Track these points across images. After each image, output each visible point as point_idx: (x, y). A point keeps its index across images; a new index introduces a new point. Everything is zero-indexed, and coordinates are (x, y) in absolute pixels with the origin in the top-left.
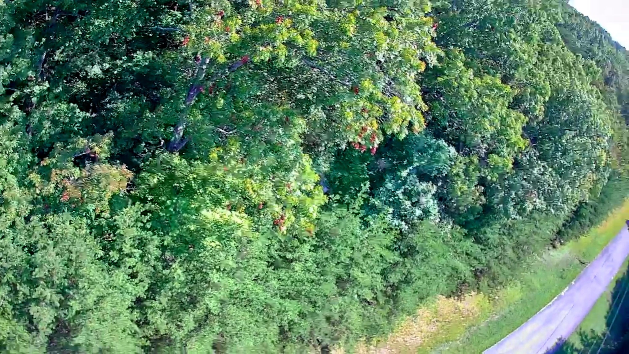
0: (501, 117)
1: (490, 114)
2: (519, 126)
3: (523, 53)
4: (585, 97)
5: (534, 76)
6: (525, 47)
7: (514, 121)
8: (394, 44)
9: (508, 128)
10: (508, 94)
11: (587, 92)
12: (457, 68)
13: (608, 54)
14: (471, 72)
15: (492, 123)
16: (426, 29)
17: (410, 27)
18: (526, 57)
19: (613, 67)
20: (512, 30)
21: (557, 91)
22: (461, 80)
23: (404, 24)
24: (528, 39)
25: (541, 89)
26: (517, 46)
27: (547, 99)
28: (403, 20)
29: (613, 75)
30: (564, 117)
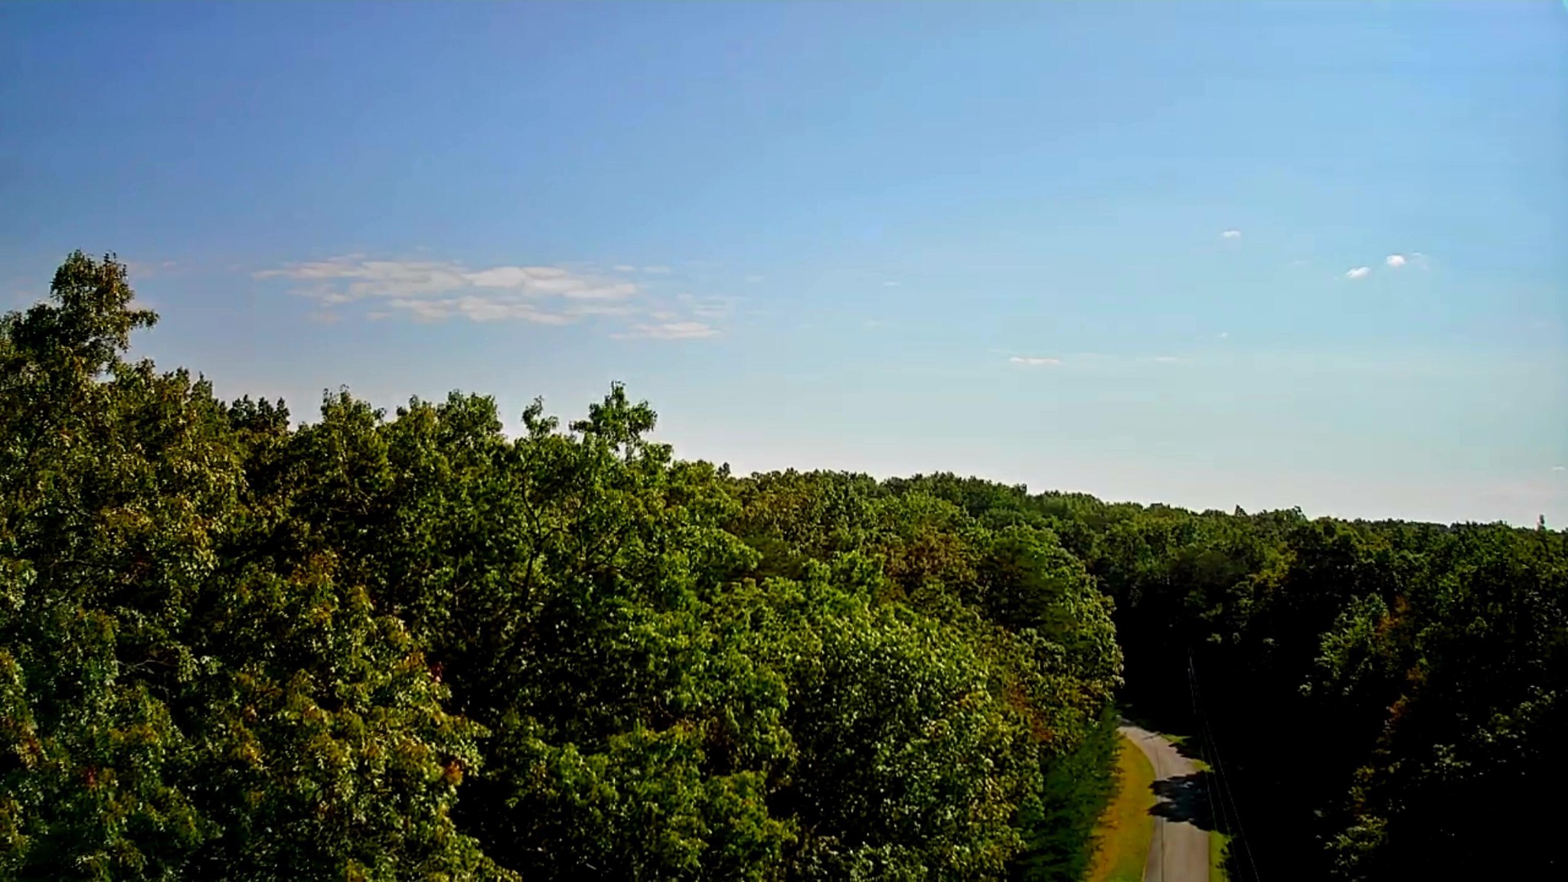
0: (700, 804)
1: (670, 813)
2: (752, 803)
3: (673, 636)
4: (874, 637)
5: (725, 675)
6: (669, 619)
7: (735, 797)
8: (364, 750)
9: (732, 819)
10: (687, 750)
11: (873, 625)
12: (536, 755)
13: (881, 521)
14: (572, 749)
15: (686, 830)
16: (420, 685)
17: (384, 697)
18: (683, 641)
19: (909, 540)
20: (620, 600)
21: (800, 676)
22: (560, 777)
23: (366, 699)
24: (666, 600)
25: (758, 691)
26: (650, 628)
27: (785, 703)
28: (360, 686)
29: (918, 558)
30: (849, 719)
